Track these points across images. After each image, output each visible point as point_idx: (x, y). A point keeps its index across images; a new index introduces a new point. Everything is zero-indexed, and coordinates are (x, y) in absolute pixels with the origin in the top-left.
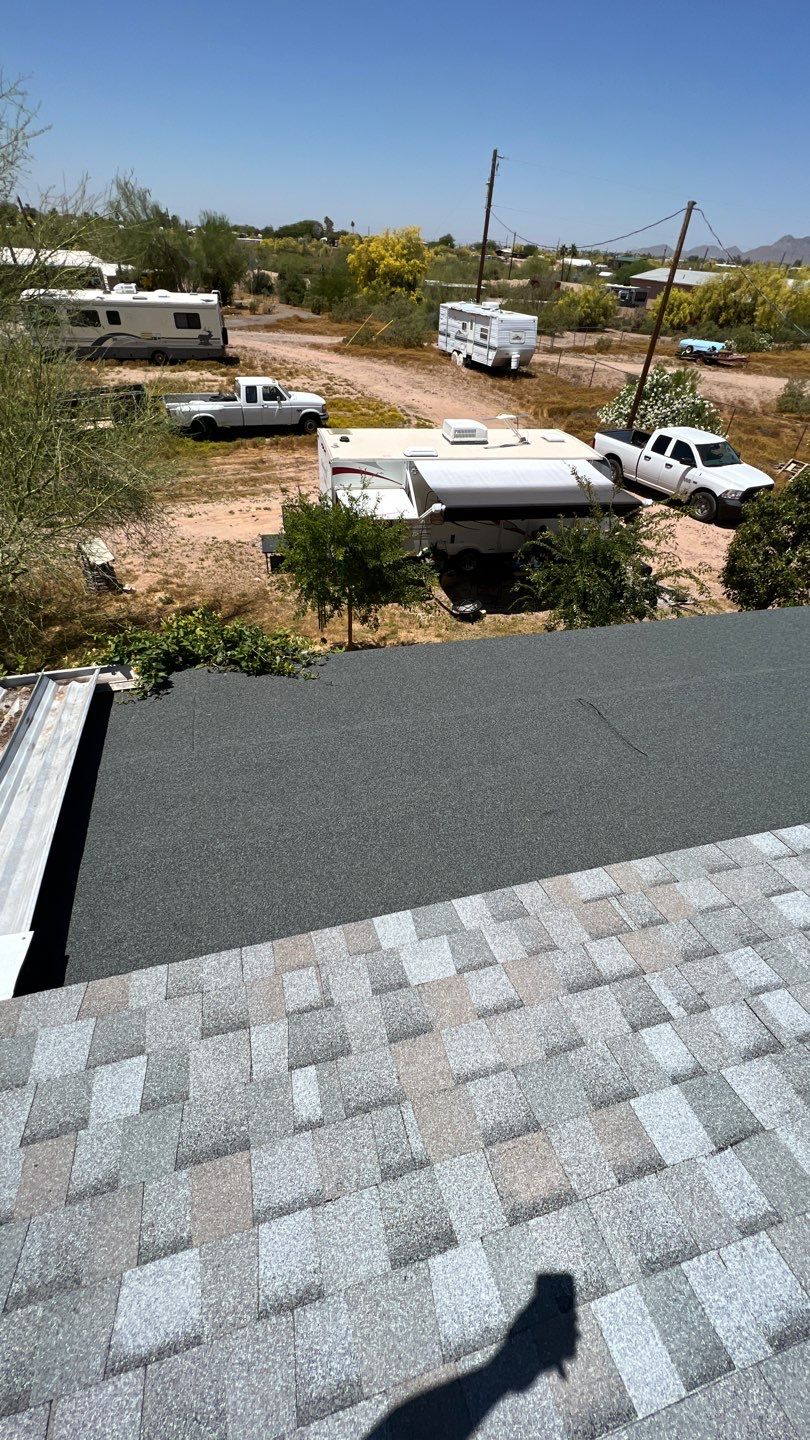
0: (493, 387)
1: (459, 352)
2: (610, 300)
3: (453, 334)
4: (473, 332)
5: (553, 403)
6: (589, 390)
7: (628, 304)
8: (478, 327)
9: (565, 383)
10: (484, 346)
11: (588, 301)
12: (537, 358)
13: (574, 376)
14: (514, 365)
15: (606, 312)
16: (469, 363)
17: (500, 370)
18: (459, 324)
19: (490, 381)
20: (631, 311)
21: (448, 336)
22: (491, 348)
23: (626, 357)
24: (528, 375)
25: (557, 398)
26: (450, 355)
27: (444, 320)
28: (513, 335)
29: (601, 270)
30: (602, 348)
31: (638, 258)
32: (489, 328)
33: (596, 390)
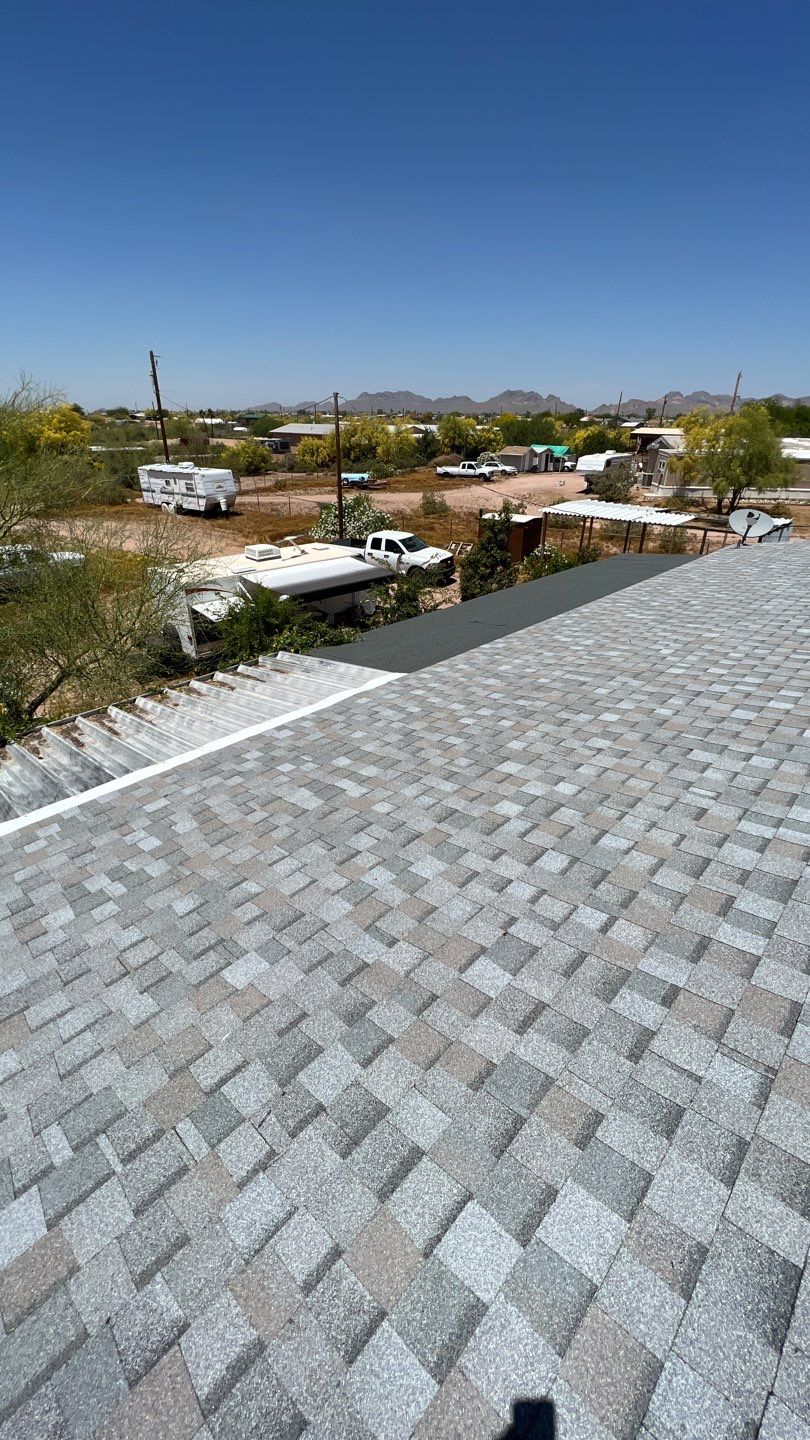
0: (213, 526)
1: (168, 504)
2: (265, 450)
3: (158, 490)
4: (180, 486)
5: (270, 531)
6: (290, 519)
7: (276, 451)
8: (182, 483)
9: (268, 515)
10: (194, 497)
11: (247, 453)
12: (238, 500)
13: (272, 510)
14: (224, 507)
15: (264, 459)
16: (180, 510)
17: (212, 512)
18: (162, 482)
19: (208, 523)
20: (281, 457)
21: (153, 491)
22: (199, 497)
23: (302, 492)
24: (237, 514)
25: (270, 527)
26: (160, 506)
27: (144, 480)
28: (216, 485)
29: (233, 426)
30: (280, 487)
31: (261, 415)
32: (193, 482)
33: (295, 517)
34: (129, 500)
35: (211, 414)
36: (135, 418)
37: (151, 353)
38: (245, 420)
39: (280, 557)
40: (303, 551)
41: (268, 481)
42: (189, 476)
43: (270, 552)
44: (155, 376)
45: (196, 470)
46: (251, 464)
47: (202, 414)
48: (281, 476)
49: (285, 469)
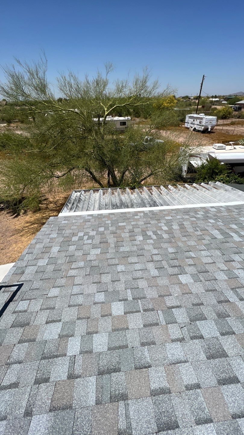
0: (204, 136)
1: (192, 127)
2: (231, 110)
3: (190, 122)
4: (197, 122)
5: (223, 139)
6: (232, 135)
7: (235, 111)
9: (224, 134)
10: (200, 125)
11: (224, 111)
12: (215, 128)
13: (227, 132)
14: (209, 130)
15: (230, 113)
16: (195, 130)
17: (205, 131)
18: (192, 120)
19: (202, 135)
20: (237, 113)
22: (203, 126)
23: (240, 126)
24: (213, 132)
26: (189, 128)
27: (187, 119)
28: (209, 122)
29: (222, 101)
30: (233, 124)
31: (234, 97)
32: (202, 121)
33: (235, 135)
34: (180, 126)
35: (216, 97)
36: (190, 99)
37: (204, 76)
38: (227, 99)
39: (225, 149)
40: (235, 148)
41: (228, 121)
42: (202, 118)
43: (222, 146)
44: (202, 84)
45: (205, 117)
46: (224, 115)
47: (212, 97)
48: (234, 120)
49: (236, 117)
